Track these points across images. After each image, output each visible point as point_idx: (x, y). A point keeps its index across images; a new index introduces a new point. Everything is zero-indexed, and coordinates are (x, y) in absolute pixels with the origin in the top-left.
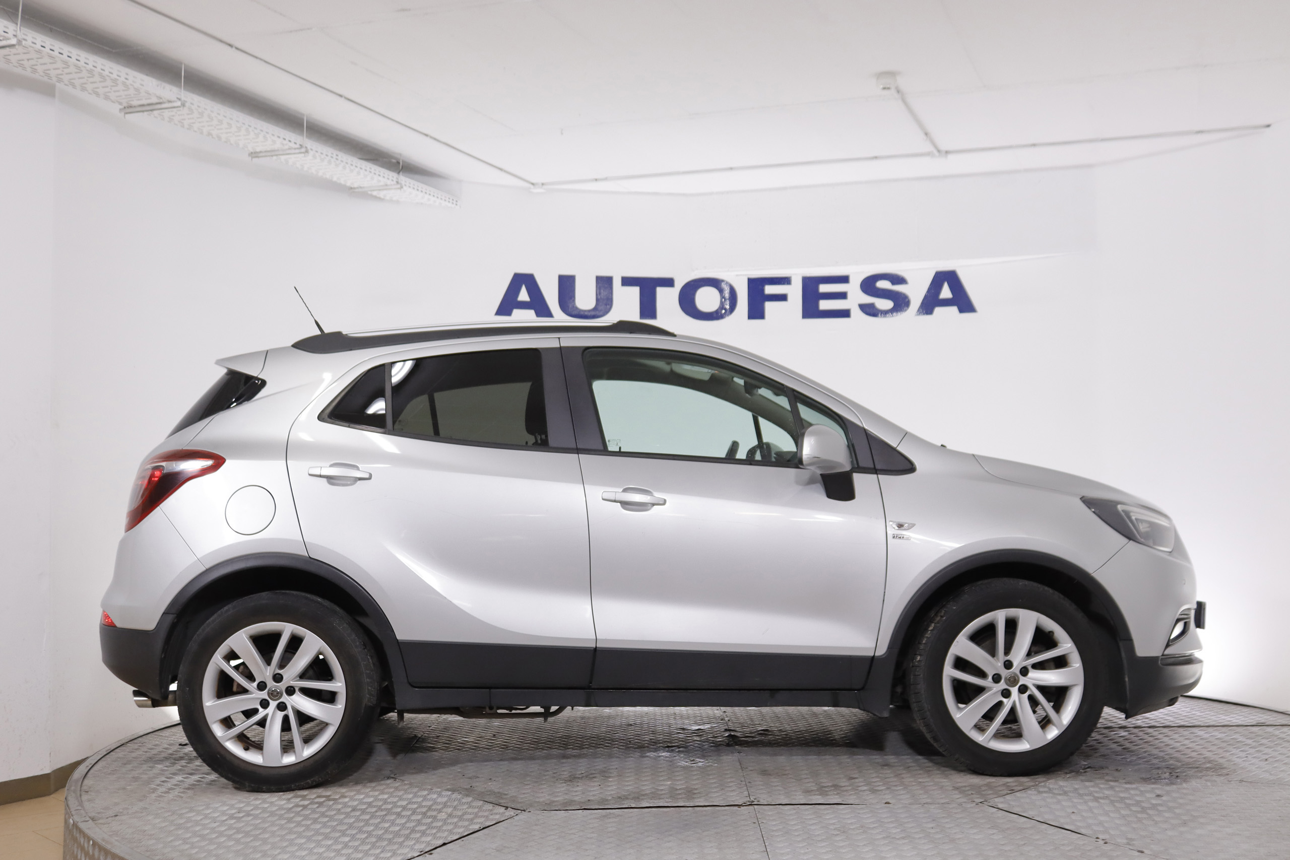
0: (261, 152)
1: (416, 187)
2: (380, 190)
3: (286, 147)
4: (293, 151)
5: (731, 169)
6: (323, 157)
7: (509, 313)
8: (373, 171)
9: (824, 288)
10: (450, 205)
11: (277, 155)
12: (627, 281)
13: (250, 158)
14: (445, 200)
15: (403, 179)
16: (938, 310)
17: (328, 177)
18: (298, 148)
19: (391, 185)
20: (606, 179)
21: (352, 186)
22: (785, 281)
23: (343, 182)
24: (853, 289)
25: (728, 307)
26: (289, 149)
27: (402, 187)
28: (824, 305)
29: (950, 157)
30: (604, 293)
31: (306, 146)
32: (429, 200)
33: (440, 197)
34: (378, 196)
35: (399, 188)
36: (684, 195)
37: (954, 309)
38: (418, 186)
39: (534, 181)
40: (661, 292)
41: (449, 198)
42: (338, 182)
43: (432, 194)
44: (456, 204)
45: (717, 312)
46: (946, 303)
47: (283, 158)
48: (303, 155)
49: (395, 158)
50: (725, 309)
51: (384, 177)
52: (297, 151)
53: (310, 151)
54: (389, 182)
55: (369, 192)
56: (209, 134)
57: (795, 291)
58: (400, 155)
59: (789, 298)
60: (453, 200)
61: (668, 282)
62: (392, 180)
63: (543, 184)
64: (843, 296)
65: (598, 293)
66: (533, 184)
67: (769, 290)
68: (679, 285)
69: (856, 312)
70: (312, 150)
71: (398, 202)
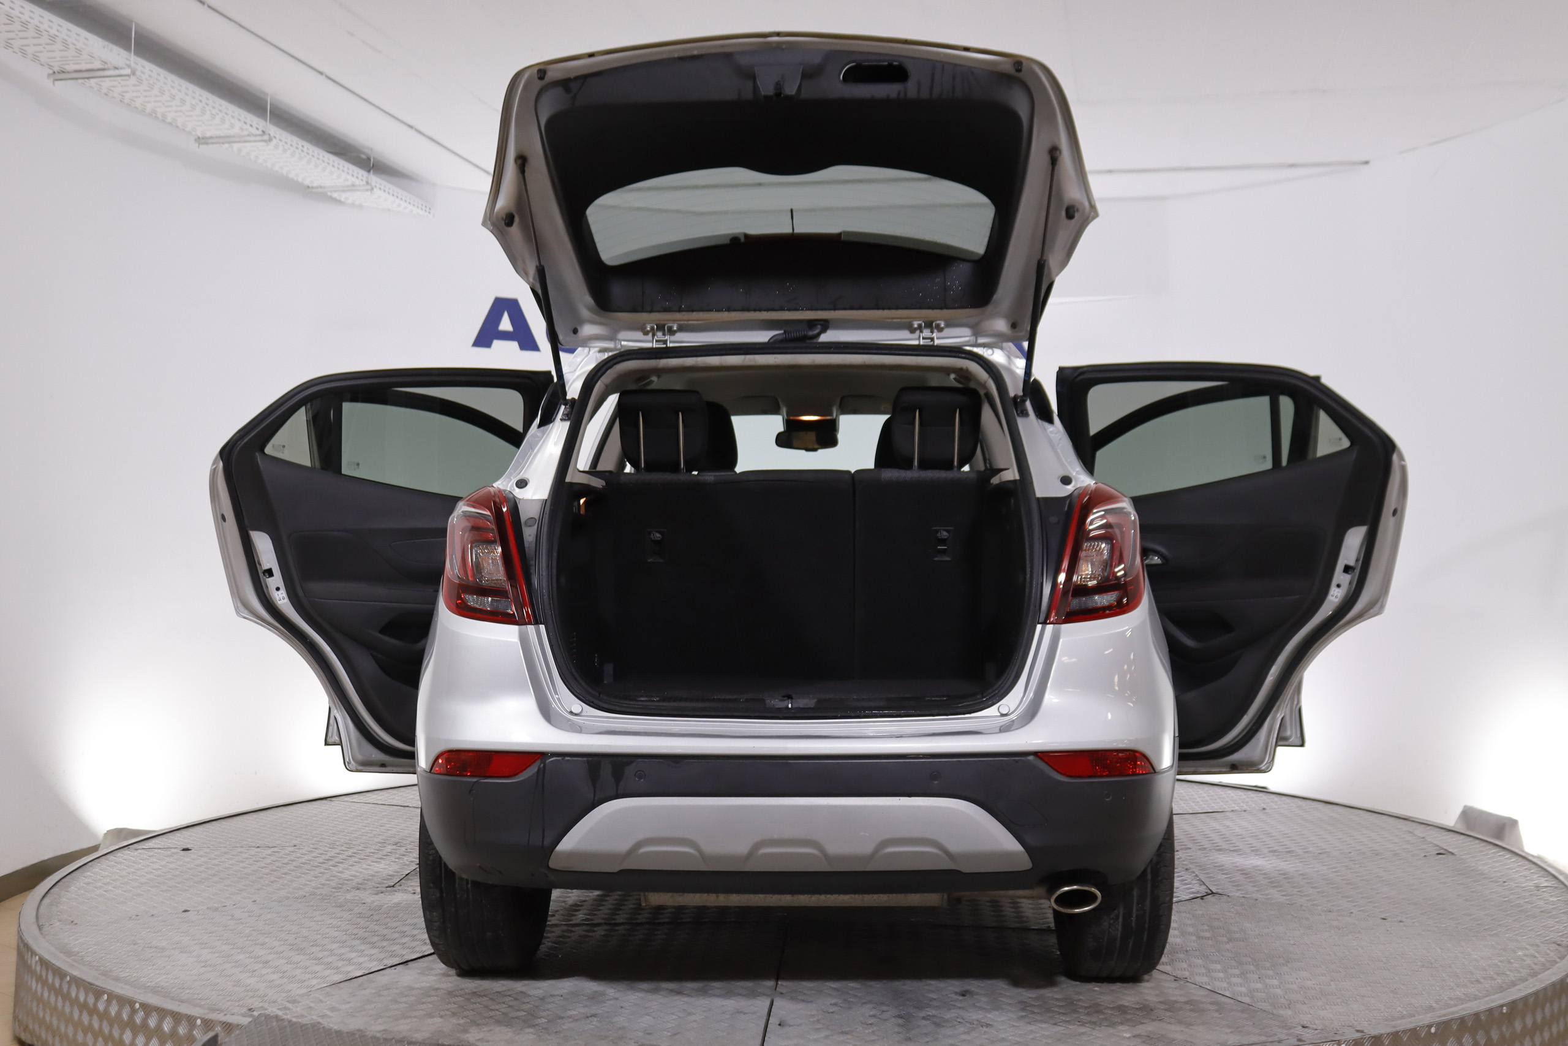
0: (211, 137)
1: (387, 190)
2: (342, 191)
3: (245, 133)
4: (253, 138)
6: (286, 147)
7: (488, 345)
8: (340, 167)
10: (422, 213)
11: (229, 142)
13: (198, 144)
14: (418, 207)
15: (374, 179)
17: (284, 172)
18: (259, 135)
19: (360, 186)
21: (310, 185)
23: (300, 180)
26: (248, 135)
27: (372, 189)
31: (270, 132)
32: (399, 205)
33: (412, 202)
34: (338, 198)
35: (369, 190)
38: (389, 189)
41: (422, 205)
42: (295, 179)
43: (404, 199)
44: (429, 213)
47: (236, 146)
48: (265, 143)
49: (364, 153)
51: (352, 175)
52: (259, 138)
53: (274, 140)
54: (357, 182)
55: (329, 193)
58: (370, 150)
60: (426, 207)
62: (362, 180)
70: (275, 137)
71: (360, 206)
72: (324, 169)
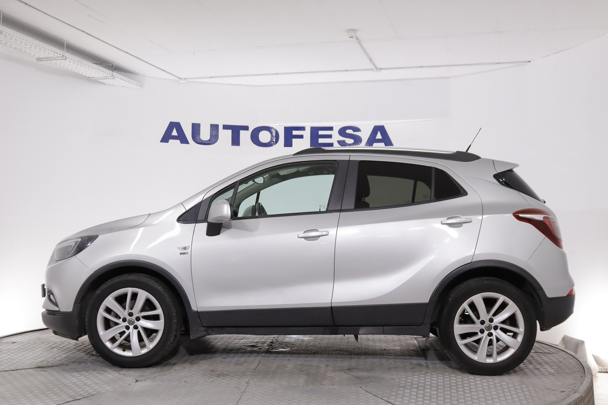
0: (42, 58)
1: (121, 78)
2: (103, 79)
3: (55, 56)
4: (59, 58)
5: (277, 74)
6: (74, 61)
7: (167, 142)
8: (99, 69)
9: (321, 133)
10: (138, 87)
11: (51, 60)
12: (226, 127)
13: (37, 61)
14: (136, 85)
15: (115, 74)
16: (375, 144)
17: (77, 72)
18: (61, 57)
19: (109, 77)
20: (216, 77)
21: (89, 77)
22: (303, 129)
23: (84, 75)
24: (335, 133)
25: (274, 141)
26: (57, 57)
27: (114, 78)
28: (321, 141)
29: (382, 71)
30: (214, 133)
31: (66, 56)
32: (128, 85)
33: (133, 83)
34: (102, 82)
35: (113, 79)
36: (254, 86)
37: (383, 143)
38: (123, 78)
39: (180, 77)
40: (242, 132)
41: (138, 84)
43: (130, 82)
44: (142, 87)
45: (269, 143)
46: (379, 141)
47: (54, 62)
48: (64, 60)
49: (111, 64)
50: (273, 142)
51: (105, 73)
52: (61, 58)
53: (68, 58)
54: (108, 75)
55: (98, 80)
56: (16, 48)
57: (307, 134)
58: (114, 62)
59: (304, 137)
60: (140, 85)
61: (246, 128)
62: (110, 74)
63: (185, 79)
64: (330, 136)
65: (211, 132)
66: (180, 78)
67: (295, 133)
68: (251, 129)
69: (336, 145)
71: (112, 85)
72: (92, 70)
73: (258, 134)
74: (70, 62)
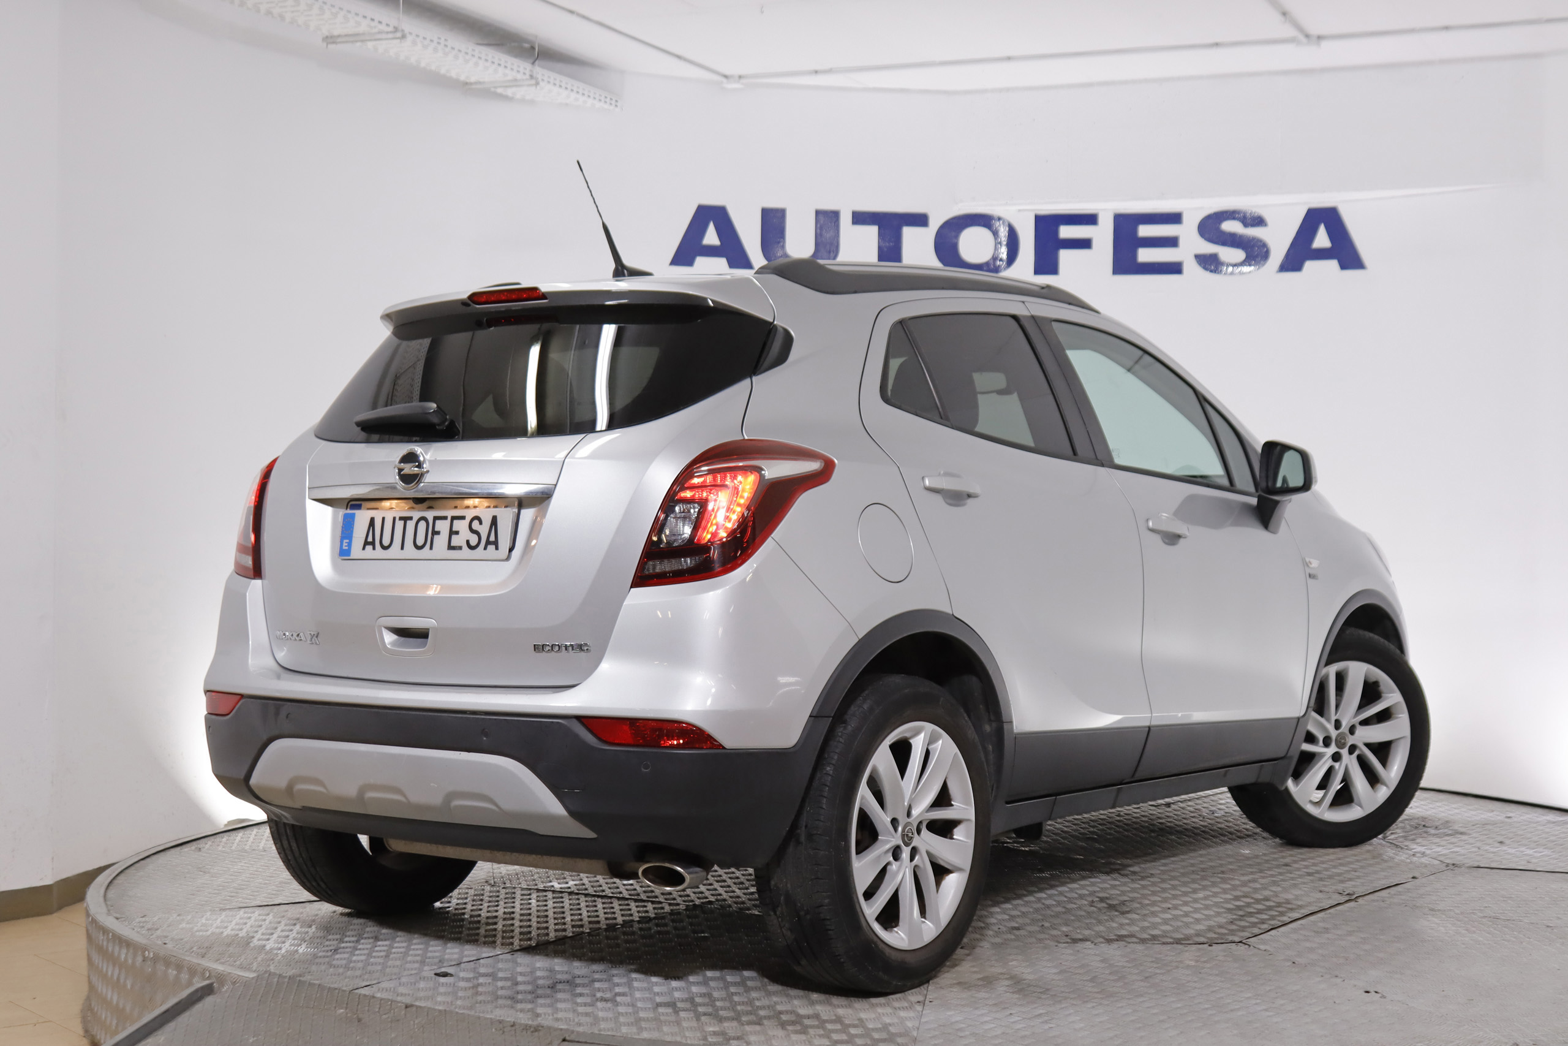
0: (339, 36)
1: (557, 83)
2: (506, 87)
3: (375, 30)
4: (384, 36)
5: (1009, 58)
6: (426, 42)
7: (690, 263)
9: (1145, 231)
10: (606, 106)
11: (362, 41)
12: (860, 218)
13: (325, 44)
14: (600, 100)
15: (539, 71)
16: (1309, 265)
17: (433, 68)
18: (391, 32)
19: (523, 79)
20: (829, 71)
21: (468, 81)
22: (1090, 219)
23: (454, 76)
24: (1187, 232)
25: (1004, 256)
26: (379, 33)
27: (537, 84)
28: (1145, 255)
29: (1323, 43)
30: (827, 235)
31: (403, 28)
32: (577, 99)
33: (592, 95)
34: (504, 93)
35: (533, 84)
37: (1333, 264)
38: (561, 81)
39: (726, 73)
40: (909, 234)
41: (606, 97)
43: (581, 91)
44: (616, 105)
46: (1322, 254)
47: (370, 45)
48: (399, 41)
49: (529, 41)
50: (1002, 259)
51: (512, 69)
52: (390, 36)
53: (408, 35)
54: (519, 76)
55: (493, 89)
56: (269, 13)
57: (1103, 235)
58: (536, 37)
59: (1094, 244)
60: (611, 99)
61: (920, 220)
62: (524, 74)
63: (740, 77)
64: (1171, 242)
65: (817, 233)
66: (726, 77)
67: (1066, 232)
68: (935, 223)
69: (1191, 267)
70: (410, 33)
71: (532, 102)
72: (476, 64)
73: (957, 237)
74: (414, 43)
